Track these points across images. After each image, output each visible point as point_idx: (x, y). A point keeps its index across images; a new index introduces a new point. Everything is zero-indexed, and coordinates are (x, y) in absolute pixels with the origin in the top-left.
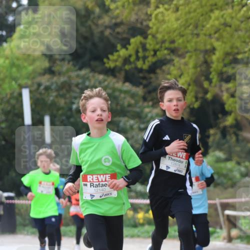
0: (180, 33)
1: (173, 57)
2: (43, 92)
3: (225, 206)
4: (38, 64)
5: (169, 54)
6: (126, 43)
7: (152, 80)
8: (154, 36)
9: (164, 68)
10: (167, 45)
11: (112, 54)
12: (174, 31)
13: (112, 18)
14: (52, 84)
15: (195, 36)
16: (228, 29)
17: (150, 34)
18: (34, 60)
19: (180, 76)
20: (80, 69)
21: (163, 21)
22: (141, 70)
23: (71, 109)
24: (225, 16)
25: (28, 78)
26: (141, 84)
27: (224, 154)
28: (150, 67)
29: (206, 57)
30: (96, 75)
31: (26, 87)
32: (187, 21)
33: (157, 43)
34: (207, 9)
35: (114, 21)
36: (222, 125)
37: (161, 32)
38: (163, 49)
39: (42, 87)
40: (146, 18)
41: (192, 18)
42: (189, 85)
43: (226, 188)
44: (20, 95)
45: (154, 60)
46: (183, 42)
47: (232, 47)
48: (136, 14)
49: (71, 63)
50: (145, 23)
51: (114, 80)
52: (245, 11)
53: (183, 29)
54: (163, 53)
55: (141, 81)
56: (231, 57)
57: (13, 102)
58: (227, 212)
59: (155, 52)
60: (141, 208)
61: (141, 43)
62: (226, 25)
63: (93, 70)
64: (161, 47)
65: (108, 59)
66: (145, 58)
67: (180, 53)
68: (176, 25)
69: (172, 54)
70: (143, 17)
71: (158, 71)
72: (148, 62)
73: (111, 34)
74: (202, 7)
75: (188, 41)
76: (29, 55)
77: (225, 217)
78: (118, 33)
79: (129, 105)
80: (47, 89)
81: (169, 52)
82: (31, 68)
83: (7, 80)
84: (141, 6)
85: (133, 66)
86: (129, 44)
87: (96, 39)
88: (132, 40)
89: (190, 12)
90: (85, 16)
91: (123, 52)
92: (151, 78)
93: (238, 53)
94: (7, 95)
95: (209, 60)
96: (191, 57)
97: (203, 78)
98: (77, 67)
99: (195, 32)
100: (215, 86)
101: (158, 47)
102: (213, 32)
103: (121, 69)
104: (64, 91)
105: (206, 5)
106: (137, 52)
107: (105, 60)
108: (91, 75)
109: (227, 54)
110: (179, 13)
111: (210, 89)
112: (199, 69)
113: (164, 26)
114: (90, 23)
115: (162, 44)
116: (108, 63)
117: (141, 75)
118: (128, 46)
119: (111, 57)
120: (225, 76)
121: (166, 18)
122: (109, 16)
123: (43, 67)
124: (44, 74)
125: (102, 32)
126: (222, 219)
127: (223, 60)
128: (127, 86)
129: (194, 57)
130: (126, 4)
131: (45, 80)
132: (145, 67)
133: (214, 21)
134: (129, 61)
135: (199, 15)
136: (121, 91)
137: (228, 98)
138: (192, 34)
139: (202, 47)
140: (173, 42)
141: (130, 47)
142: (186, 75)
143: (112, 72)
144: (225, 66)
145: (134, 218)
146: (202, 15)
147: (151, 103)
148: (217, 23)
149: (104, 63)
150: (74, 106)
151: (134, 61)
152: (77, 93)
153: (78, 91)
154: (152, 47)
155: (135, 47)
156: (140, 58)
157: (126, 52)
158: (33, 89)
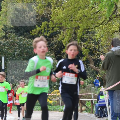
0: (64, 20)
1: (61, 31)
7: (51, 41)
8: (52, 21)
9: (56, 35)
10: (58, 25)
12: (62, 19)
16: (86, 18)
19: (63, 39)
20: (19, 36)
23: (14, 54)
24: (84, 12)
28: (50, 35)
29: (75, 30)
32: (67, 14)
34: (76, 9)
37: (56, 20)
38: (56, 27)
39: (2, 44)
41: (70, 13)
45: (52, 32)
46: (65, 24)
47: (87, 26)
50: (49, 16)
53: (65, 18)
54: (55, 29)
58: (81, 99)
59: (53, 28)
61: (47, 24)
62: (85, 16)
63: (25, 37)
66: (48, 31)
68: (62, 16)
69: (60, 29)
70: (48, 13)
72: (49, 33)
75: (68, 24)
77: (80, 101)
86: (42, 25)
88: (43, 23)
89: (69, 10)
93: (89, 29)
96: (68, 30)
101: (54, 26)
102: (79, 20)
104: (12, 46)
105: (76, 7)
106: (45, 28)
107: (30, 32)
110: (64, 11)
113: (58, 17)
115: (56, 25)
116: (32, 33)
118: (41, 26)
119: (33, 30)
121: (59, 13)
127: (83, 32)
129: (70, 30)
132: (48, 35)
133: (79, 14)
134: (41, 33)
138: (70, 20)
139: (73, 26)
140: (61, 24)
144: (83, 35)
146: (74, 12)
148: (81, 15)
150: (16, 53)
151: (43, 33)
152: (17, 47)
153: (18, 46)
154: (51, 26)
155: (44, 26)
156: (46, 31)
157: (40, 28)
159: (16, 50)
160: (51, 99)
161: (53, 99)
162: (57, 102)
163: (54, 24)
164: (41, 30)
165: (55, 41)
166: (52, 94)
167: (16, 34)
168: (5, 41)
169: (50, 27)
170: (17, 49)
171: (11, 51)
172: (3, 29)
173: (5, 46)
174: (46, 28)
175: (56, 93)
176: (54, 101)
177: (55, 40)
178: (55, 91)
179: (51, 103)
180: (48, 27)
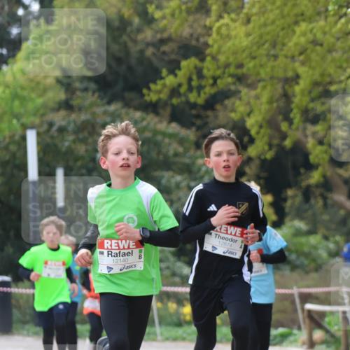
0: (251, 54)
1: (241, 88)
2: (56, 134)
3: (306, 298)
4: (50, 95)
5: (234, 83)
6: (174, 67)
7: (209, 120)
8: (214, 58)
9: (226, 102)
10: (232, 70)
11: (155, 82)
12: (244, 51)
13: (157, 32)
14: (69, 123)
15: (272, 59)
16: (318, 48)
17: (209, 55)
18: (45, 90)
19: (249, 115)
20: (109, 103)
21: (229, 37)
22: (194, 106)
23: (93, 160)
24: (315, 31)
25: (35, 115)
26: (193, 124)
27: (307, 224)
28: (207, 101)
29: (287, 87)
30: (131, 112)
31: (32, 128)
32: (261, 36)
33: (219, 68)
34: (289, 20)
35: (159, 36)
36: (304, 184)
37: (225, 52)
38: (226, 75)
39: (55, 128)
40: (204, 31)
41: (268, 33)
42: (261, 127)
43: (307, 273)
44: (24, 138)
45: (213, 91)
46: (255, 67)
47: (322, 75)
48: (191, 27)
49: (96, 95)
50: (202, 40)
51: (156, 119)
52: (343, 24)
53: (255, 48)
54: (226, 82)
55: (194, 120)
56: (321, 89)
57: (13, 148)
58: (309, 306)
59: (215, 79)
61: (196, 67)
62: (315, 43)
63: (127, 105)
64: (224, 73)
65: (149, 89)
66: (200, 88)
67: (249, 81)
68: (245, 44)
69: (237, 83)
70: (199, 30)
71: (218, 107)
72: (205, 93)
73: (154, 54)
74: (283, 17)
75: (261, 66)
76: (38, 83)
77: (306, 313)
78: (164, 53)
79: (176, 155)
80: (62, 130)
81: (234, 80)
82: (40, 101)
83: (6, 118)
84: (198, 16)
85: (183, 99)
86: (180, 69)
87: (133, 62)
88: (184, 63)
89: (265, 25)
90: (118, 29)
91: (170, 80)
92: (207, 117)
93: (331, 83)
94: (5, 138)
95: (290, 91)
96: (264, 87)
97: (280, 117)
98: (105, 101)
99: (272, 52)
100: (297, 129)
101: (218, 72)
102: (297, 53)
103: (166, 104)
104: (86, 134)
105: (288, 15)
106: (190, 80)
107: (145, 91)
108: (123, 111)
109: (316, 84)
110: (251, 26)
111: (290, 133)
112: (275, 105)
113: (230, 44)
114: (125, 38)
115: (224, 69)
116: (149, 95)
117: (194, 112)
118: (177, 72)
119: (152, 86)
120: (311, 115)
121: (233, 33)
122: (152, 29)
123: (57, 99)
124: (58, 109)
125: (142, 52)
126: (300, 316)
127: (310, 92)
128: (174, 128)
129: (269, 87)
130: (177, 12)
131: (59, 118)
132: (201, 101)
133: (299, 36)
134: (179, 93)
135: (279, 29)
136: (164, 134)
137: (314, 146)
138: (268, 55)
139: (281, 74)
140: (240, 66)
141: (180, 73)
142: (256, 113)
143: (153, 108)
144: (313, 100)
145: (177, 313)
146: (283, 29)
148: (303, 40)
149: (143, 95)
151: (185, 93)
154: (211, 73)
156: (193, 88)
157: (175, 80)
158: (42, 130)
163: (218, 65)
167: (99, 97)
169: (206, 77)
171: (84, 148)
172: (58, 81)
173: (65, 133)
180: (200, 75)
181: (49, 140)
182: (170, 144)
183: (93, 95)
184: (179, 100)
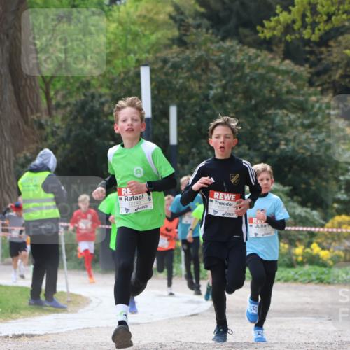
2: (171, 71)
6: (288, 2)
7: (323, 56)
9: (340, 38)
10: (346, 7)
11: (268, 19)
18: (158, 27)
20: (223, 39)
22: (308, 43)
23: (206, 97)
25: (148, 52)
26: (307, 60)
28: (321, 38)
30: (246, 47)
31: (146, 65)
33: (333, 4)
38: (340, 12)
39: (169, 65)
44: (138, 75)
45: (327, 28)
49: (211, 31)
51: (270, 56)
54: (341, 18)
55: (308, 56)
59: (330, 16)
60: (300, 240)
61: (310, 3)
63: (241, 42)
64: (339, 10)
65: (263, 26)
66: (314, 25)
71: (332, 43)
72: (319, 30)
76: (151, 20)
79: (289, 92)
80: (176, 67)
82: (153, 38)
83: (122, 54)
85: (297, 35)
86: (294, 6)
91: (284, 17)
92: (321, 53)
94: (120, 75)
98: (219, 37)
101: (333, 9)
103: (280, 41)
104: (199, 71)
106: (304, 16)
107: (259, 28)
108: (238, 47)
115: (339, 6)
116: (263, 32)
117: (307, 48)
118: (291, 8)
119: (266, 23)
123: (170, 36)
128: (288, 64)
131: (173, 53)
132: (314, 38)
134: (293, 30)
136: (278, 71)
141: (294, 10)
143: (267, 45)
147: (319, 89)
149: (257, 32)
150: (212, 93)
151: (299, 29)
152: (217, 74)
153: (219, 71)
154: (325, 9)
155: (302, 10)
156: (307, 25)
157: (288, 16)
158: (156, 67)
159: (211, 84)
160: (324, 244)
161: (331, 244)
162: (346, 255)
164: (294, 22)
165: (336, 57)
166: (330, 230)
167: (213, 33)
168: (181, 56)
169: (320, 13)
170: (216, 79)
171: (197, 85)
172: (171, 17)
173: (180, 70)
174: (308, 14)
175: (340, 225)
176: (334, 252)
177: (335, 55)
178: (338, 218)
179: (325, 259)
180: (314, 11)
181: (163, 77)
182: (283, 82)
183: (207, 32)
184: (293, 37)
